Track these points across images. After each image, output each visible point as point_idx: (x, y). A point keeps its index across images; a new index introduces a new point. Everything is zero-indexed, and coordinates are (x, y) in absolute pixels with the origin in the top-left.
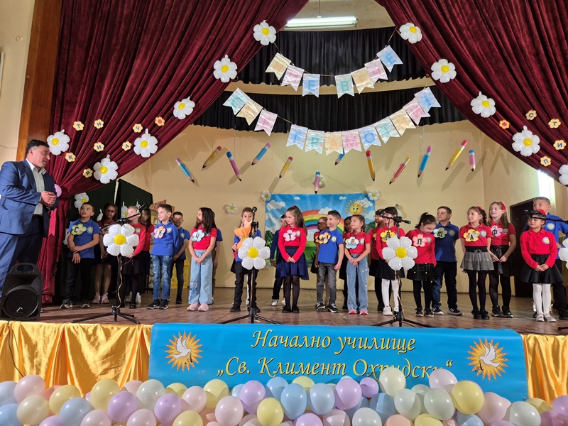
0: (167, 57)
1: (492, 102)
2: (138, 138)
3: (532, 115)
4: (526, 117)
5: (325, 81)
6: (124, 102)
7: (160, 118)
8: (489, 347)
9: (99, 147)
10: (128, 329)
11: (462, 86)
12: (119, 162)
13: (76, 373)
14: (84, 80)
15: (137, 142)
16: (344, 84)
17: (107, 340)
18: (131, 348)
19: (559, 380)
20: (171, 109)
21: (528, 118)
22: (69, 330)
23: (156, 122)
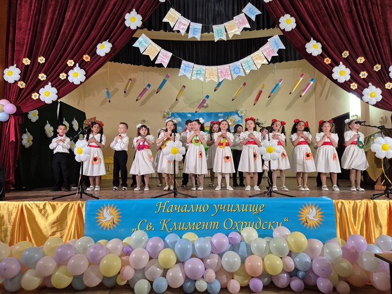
0: (90, 10)
1: (319, 45)
2: (71, 71)
3: (346, 54)
4: (342, 56)
5: (206, 29)
6: (59, 44)
7: (87, 56)
8: (312, 208)
9: (42, 77)
10: (69, 204)
11: (300, 34)
12: (58, 87)
13: (33, 235)
14: (29, 27)
15: (71, 73)
16: (219, 31)
17: (54, 212)
18: (71, 217)
19: (356, 228)
20: (95, 49)
21: (343, 56)
22: (26, 206)
23: (84, 58)
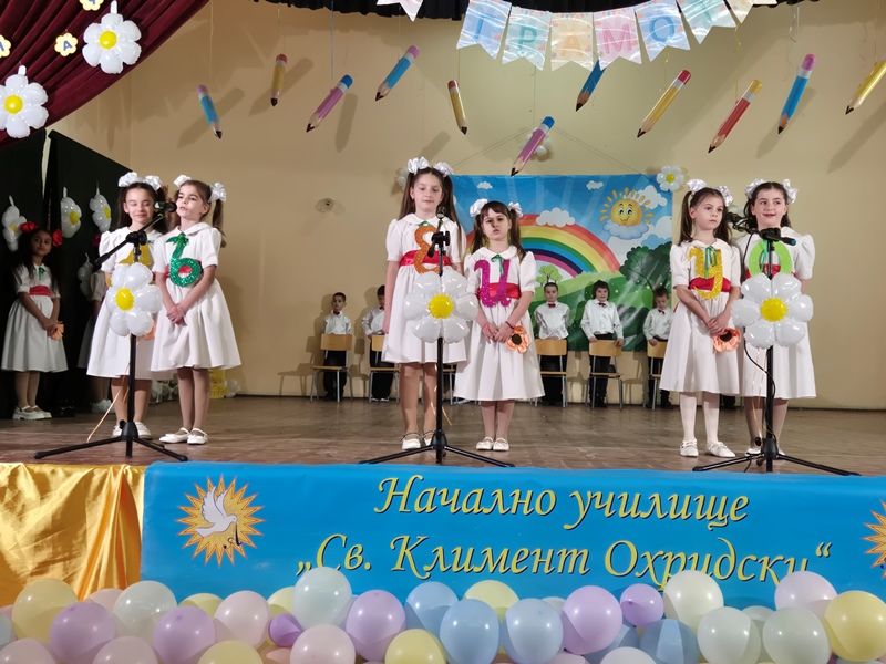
2: (93, 26)
10: (91, 475)
12: (50, 83)
17: (42, 499)
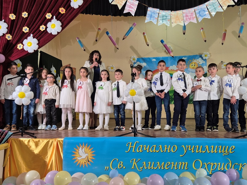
2: (49, 23)
7: (63, 8)
9: (26, 30)
10: (49, 141)
12: (39, 38)
17: (36, 148)
20: (69, 2)
23: (60, 11)
